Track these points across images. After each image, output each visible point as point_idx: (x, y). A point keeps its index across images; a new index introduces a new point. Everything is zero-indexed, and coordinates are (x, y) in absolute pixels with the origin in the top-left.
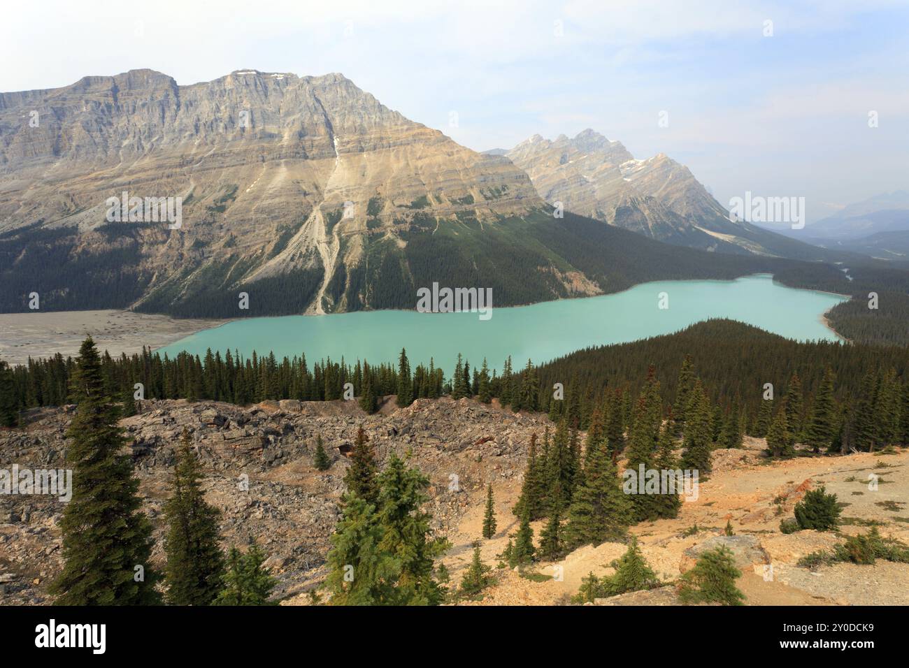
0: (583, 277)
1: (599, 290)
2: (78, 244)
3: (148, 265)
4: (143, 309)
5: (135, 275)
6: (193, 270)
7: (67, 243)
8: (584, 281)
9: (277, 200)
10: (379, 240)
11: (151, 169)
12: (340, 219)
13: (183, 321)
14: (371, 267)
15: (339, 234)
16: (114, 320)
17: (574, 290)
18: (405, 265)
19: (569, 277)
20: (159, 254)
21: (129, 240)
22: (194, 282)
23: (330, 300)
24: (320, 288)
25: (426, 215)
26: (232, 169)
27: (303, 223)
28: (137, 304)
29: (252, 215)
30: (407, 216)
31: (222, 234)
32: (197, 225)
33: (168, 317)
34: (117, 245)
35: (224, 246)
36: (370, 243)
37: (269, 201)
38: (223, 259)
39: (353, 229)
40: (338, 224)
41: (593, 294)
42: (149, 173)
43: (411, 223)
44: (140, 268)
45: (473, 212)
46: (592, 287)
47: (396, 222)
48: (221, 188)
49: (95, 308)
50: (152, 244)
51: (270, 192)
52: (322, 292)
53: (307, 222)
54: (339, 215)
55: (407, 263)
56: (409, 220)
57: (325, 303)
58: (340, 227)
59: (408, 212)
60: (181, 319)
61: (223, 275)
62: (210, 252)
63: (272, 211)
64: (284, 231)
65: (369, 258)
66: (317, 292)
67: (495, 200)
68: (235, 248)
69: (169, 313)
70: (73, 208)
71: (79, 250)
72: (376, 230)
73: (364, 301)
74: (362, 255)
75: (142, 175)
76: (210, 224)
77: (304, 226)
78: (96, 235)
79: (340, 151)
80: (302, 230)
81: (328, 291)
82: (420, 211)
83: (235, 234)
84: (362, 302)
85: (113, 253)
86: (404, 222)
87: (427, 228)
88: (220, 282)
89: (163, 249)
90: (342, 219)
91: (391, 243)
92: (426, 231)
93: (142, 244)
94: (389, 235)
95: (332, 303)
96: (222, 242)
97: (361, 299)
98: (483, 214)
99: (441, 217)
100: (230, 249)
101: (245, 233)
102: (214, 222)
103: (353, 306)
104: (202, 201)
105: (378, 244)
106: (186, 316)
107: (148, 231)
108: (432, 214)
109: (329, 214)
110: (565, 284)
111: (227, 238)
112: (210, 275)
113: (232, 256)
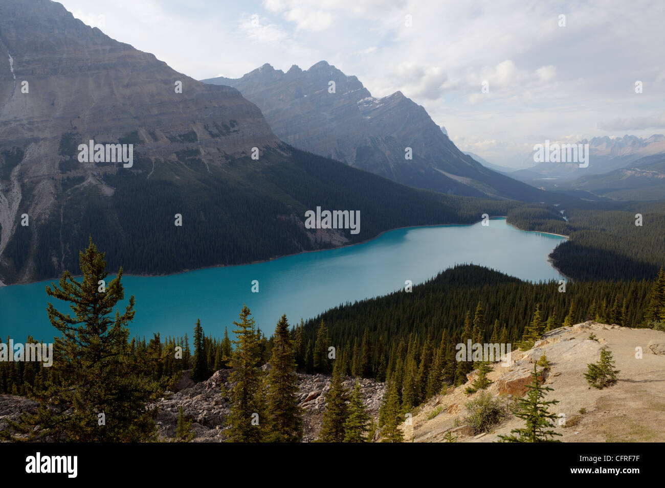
10: (77, 185)
12: (21, 160)
14: (67, 221)
15: (20, 180)
17: (319, 241)
36: (64, 190)
39: (41, 173)
40: (18, 167)
45: (197, 152)
55: (116, 216)
58: (21, 170)
65: (64, 209)
67: (223, 137)
72: (72, 175)
73: (60, 265)
74: (55, 206)
79: (18, 73)
84: (56, 267)
87: (139, 171)
90: (24, 160)
91: (94, 190)
92: (138, 174)
94: (90, 180)
97: (56, 262)
98: (209, 154)
99: (158, 157)
103: (44, 273)
105: (76, 192)
108: (147, 153)
110: (309, 234)
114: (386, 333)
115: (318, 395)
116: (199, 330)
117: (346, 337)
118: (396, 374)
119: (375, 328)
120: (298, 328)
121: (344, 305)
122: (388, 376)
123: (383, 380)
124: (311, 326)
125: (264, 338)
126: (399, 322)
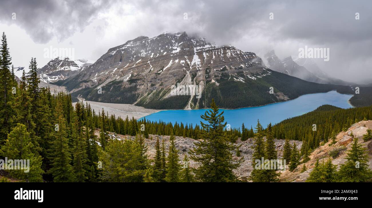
0: (283, 94)
1: (288, 98)
2: (123, 85)
3: (139, 92)
4: (137, 105)
5: (135, 95)
6: (151, 93)
7: (121, 85)
8: (283, 96)
9: (176, 70)
10: (210, 83)
11: (141, 63)
12: (196, 76)
13: (147, 109)
14: (207, 93)
15: (196, 81)
16: (130, 107)
17: (280, 99)
18: (219, 92)
19: (278, 95)
20: (142, 88)
21: (135, 84)
22: (151, 97)
23: (193, 104)
24: (189, 100)
25: (226, 73)
26: (162, 61)
27: (183, 78)
28: (136, 103)
29: (168, 75)
30: (219, 74)
31: (159, 82)
32: (152, 79)
33: (143, 108)
34: (131, 85)
35: (160, 86)
36: (206, 84)
37: (173, 70)
38: (159, 90)
39: (201, 79)
40: (195, 78)
41: (286, 100)
42: (141, 64)
43: (221, 76)
44: (137, 92)
45: (243, 72)
46: (286, 98)
47: (215, 76)
48: (159, 67)
49: (126, 103)
50: (140, 85)
51: (174, 67)
52: (190, 102)
53: (185, 77)
54: (196, 74)
55: (220, 91)
56: (220, 75)
57: (191, 106)
58: (196, 79)
59: (220, 73)
60: (146, 108)
61: (159, 95)
62: (155, 88)
63: (174, 74)
64: (178, 80)
65: (206, 89)
66: (188, 102)
67: (250, 67)
68: (162, 86)
69: (144, 107)
70: (123, 75)
71: (123, 87)
72: (208, 79)
73: (205, 105)
74: (204, 88)
75: (139, 65)
76: (156, 79)
77: (184, 79)
78: (127, 82)
79: (196, 53)
80: (183, 80)
81: (192, 101)
82: (224, 72)
83: (163, 82)
84: (204, 106)
85: (131, 88)
86: (218, 76)
87: (226, 78)
88: (158, 97)
89: (143, 87)
90: (197, 76)
91: (214, 84)
92: (226, 79)
93: (138, 85)
94: (213, 81)
95: (194, 106)
96: (159, 84)
97: (204, 104)
98: (246, 73)
99: (231, 74)
100: (161, 87)
101: (166, 81)
102: (157, 78)
103: (201, 107)
104: (154, 71)
105: (209, 84)
106: (149, 108)
107: (139, 81)
108: (228, 73)
109: (192, 74)
110: (277, 97)
111: (160, 83)
112: (155, 95)
113: (162, 89)
114: (302, 127)
115: (281, 146)
116: (243, 126)
117: (289, 128)
118: (305, 139)
119: (298, 125)
120: (274, 126)
121: (289, 118)
122: (303, 139)
123: (301, 140)
124: (278, 125)
125: (263, 129)
126: (306, 123)
